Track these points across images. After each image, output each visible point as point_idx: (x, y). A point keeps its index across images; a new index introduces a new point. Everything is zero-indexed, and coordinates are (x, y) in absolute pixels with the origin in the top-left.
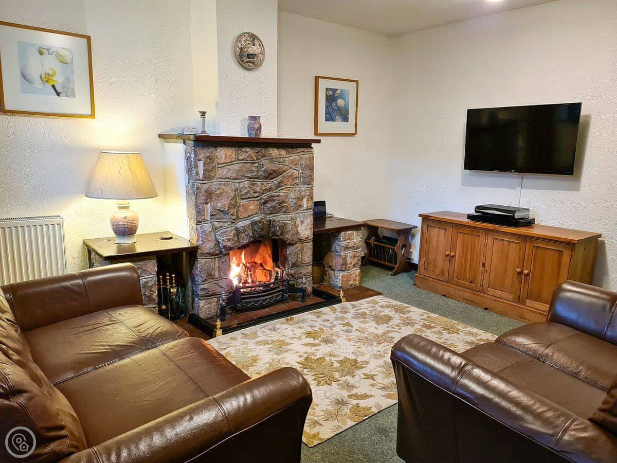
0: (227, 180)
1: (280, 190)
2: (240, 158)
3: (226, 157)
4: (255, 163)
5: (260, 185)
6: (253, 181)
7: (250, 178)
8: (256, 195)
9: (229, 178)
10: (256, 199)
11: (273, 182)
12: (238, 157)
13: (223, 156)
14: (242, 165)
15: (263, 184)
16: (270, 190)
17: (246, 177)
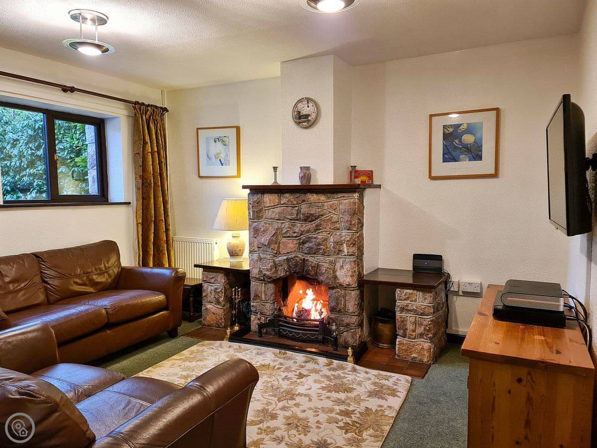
0: (272, 220)
1: (319, 233)
2: (282, 202)
3: (270, 202)
4: (295, 207)
5: (299, 227)
6: (294, 223)
7: (291, 220)
8: (295, 235)
9: (274, 219)
10: (295, 238)
11: (312, 224)
12: (280, 201)
13: (268, 201)
14: (284, 209)
15: (302, 226)
16: (308, 231)
17: (287, 218)
